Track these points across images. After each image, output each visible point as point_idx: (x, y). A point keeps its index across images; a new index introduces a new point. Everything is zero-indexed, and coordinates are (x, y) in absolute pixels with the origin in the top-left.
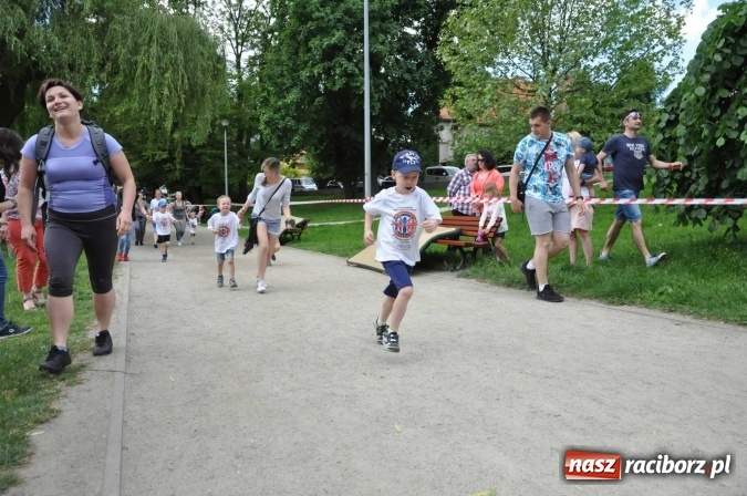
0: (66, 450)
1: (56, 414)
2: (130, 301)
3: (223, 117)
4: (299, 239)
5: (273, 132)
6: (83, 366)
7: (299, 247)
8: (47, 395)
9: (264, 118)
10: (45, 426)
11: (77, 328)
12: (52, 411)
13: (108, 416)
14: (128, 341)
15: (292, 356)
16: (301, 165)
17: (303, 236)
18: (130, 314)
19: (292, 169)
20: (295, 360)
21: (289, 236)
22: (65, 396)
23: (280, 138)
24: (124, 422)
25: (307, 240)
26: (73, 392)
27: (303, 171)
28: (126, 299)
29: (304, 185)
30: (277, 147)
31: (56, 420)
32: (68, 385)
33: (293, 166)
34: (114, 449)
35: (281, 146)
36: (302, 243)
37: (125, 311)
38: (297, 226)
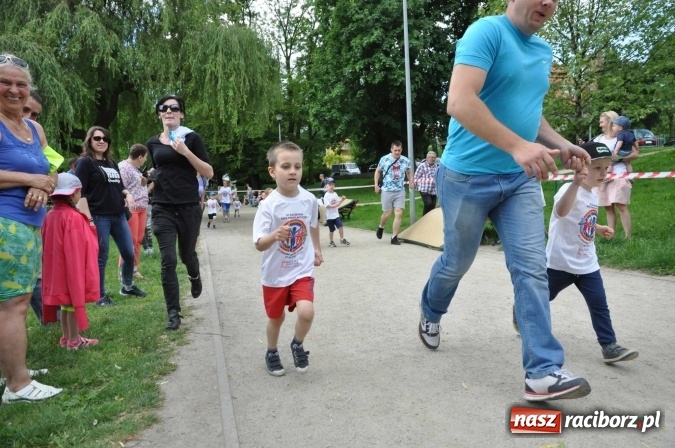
0: (187, 397)
1: (174, 368)
2: (213, 274)
3: (277, 112)
4: (349, 218)
5: (321, 123)
6: (187, 329)
8: (164, 352)
9: (312, 111)
10: (167, 377)
12: (171, 365)
13: (215, 371)
14: (219, 309)
15: (360, 323)
16: (345, 152)
17: (351, 215)
18: (215, 286)
19: (338, 156)
20: (363, 325)
22: (178, 354)
23: (327, 129)
24: (229, 376)
25: (355, 219)
26: (184, 350)
27: (346, 157)
28: (209, 273)
29: (348, 170)
30: (325, 136)
31: (175, 373)
32: (179, 345)
33: (339, 152)
34: (226, 398)
35: (328, 136)
36: (352, 222)
37: (211, 283)
38: (347, 206)
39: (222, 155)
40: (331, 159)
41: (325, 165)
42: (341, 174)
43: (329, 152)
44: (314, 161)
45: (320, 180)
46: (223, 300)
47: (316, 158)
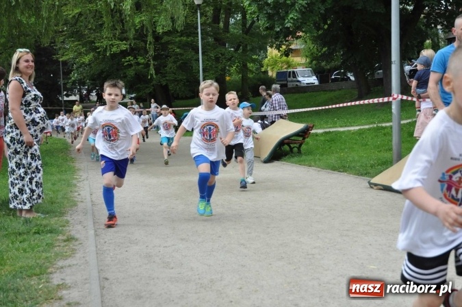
2: (96, 235)
4: (299, 152)
5: (260, 9)
7: (300, 163)
11: (38, 271)
16: (296, 52)
17: (304, 147)
18: (99, 253)
19: (284, 58)
21: (286, 148)
23: (270, 17)
25: (309, 153)
28: (92, 232)
29: (300, 79)
30: (267, 28)
33: (287, 54)
35: (271, 28)
36: (304, 157)
37: (94, 249)
38: (297, 134)
39: (114, 56)
40: (275, 62)
41: (266, 72)
42: (290, 85)
43: (272, 52)
44: (250, 65)
45: (260, 95)
46: (107, 275)
47: (254, 61)
